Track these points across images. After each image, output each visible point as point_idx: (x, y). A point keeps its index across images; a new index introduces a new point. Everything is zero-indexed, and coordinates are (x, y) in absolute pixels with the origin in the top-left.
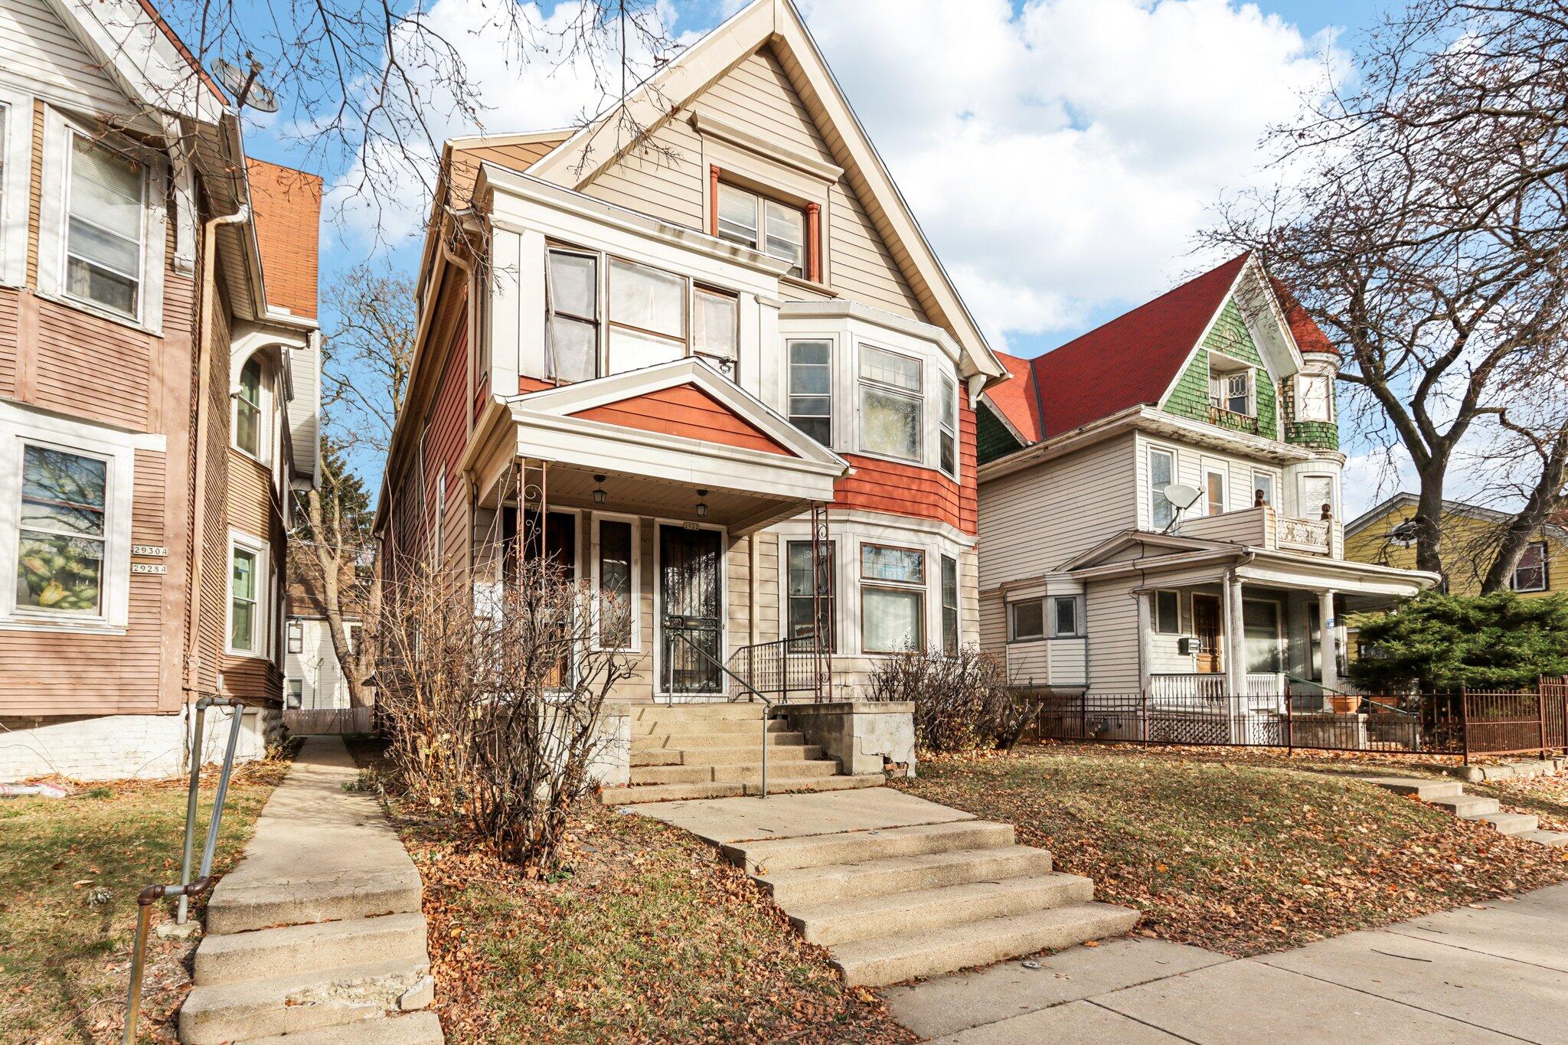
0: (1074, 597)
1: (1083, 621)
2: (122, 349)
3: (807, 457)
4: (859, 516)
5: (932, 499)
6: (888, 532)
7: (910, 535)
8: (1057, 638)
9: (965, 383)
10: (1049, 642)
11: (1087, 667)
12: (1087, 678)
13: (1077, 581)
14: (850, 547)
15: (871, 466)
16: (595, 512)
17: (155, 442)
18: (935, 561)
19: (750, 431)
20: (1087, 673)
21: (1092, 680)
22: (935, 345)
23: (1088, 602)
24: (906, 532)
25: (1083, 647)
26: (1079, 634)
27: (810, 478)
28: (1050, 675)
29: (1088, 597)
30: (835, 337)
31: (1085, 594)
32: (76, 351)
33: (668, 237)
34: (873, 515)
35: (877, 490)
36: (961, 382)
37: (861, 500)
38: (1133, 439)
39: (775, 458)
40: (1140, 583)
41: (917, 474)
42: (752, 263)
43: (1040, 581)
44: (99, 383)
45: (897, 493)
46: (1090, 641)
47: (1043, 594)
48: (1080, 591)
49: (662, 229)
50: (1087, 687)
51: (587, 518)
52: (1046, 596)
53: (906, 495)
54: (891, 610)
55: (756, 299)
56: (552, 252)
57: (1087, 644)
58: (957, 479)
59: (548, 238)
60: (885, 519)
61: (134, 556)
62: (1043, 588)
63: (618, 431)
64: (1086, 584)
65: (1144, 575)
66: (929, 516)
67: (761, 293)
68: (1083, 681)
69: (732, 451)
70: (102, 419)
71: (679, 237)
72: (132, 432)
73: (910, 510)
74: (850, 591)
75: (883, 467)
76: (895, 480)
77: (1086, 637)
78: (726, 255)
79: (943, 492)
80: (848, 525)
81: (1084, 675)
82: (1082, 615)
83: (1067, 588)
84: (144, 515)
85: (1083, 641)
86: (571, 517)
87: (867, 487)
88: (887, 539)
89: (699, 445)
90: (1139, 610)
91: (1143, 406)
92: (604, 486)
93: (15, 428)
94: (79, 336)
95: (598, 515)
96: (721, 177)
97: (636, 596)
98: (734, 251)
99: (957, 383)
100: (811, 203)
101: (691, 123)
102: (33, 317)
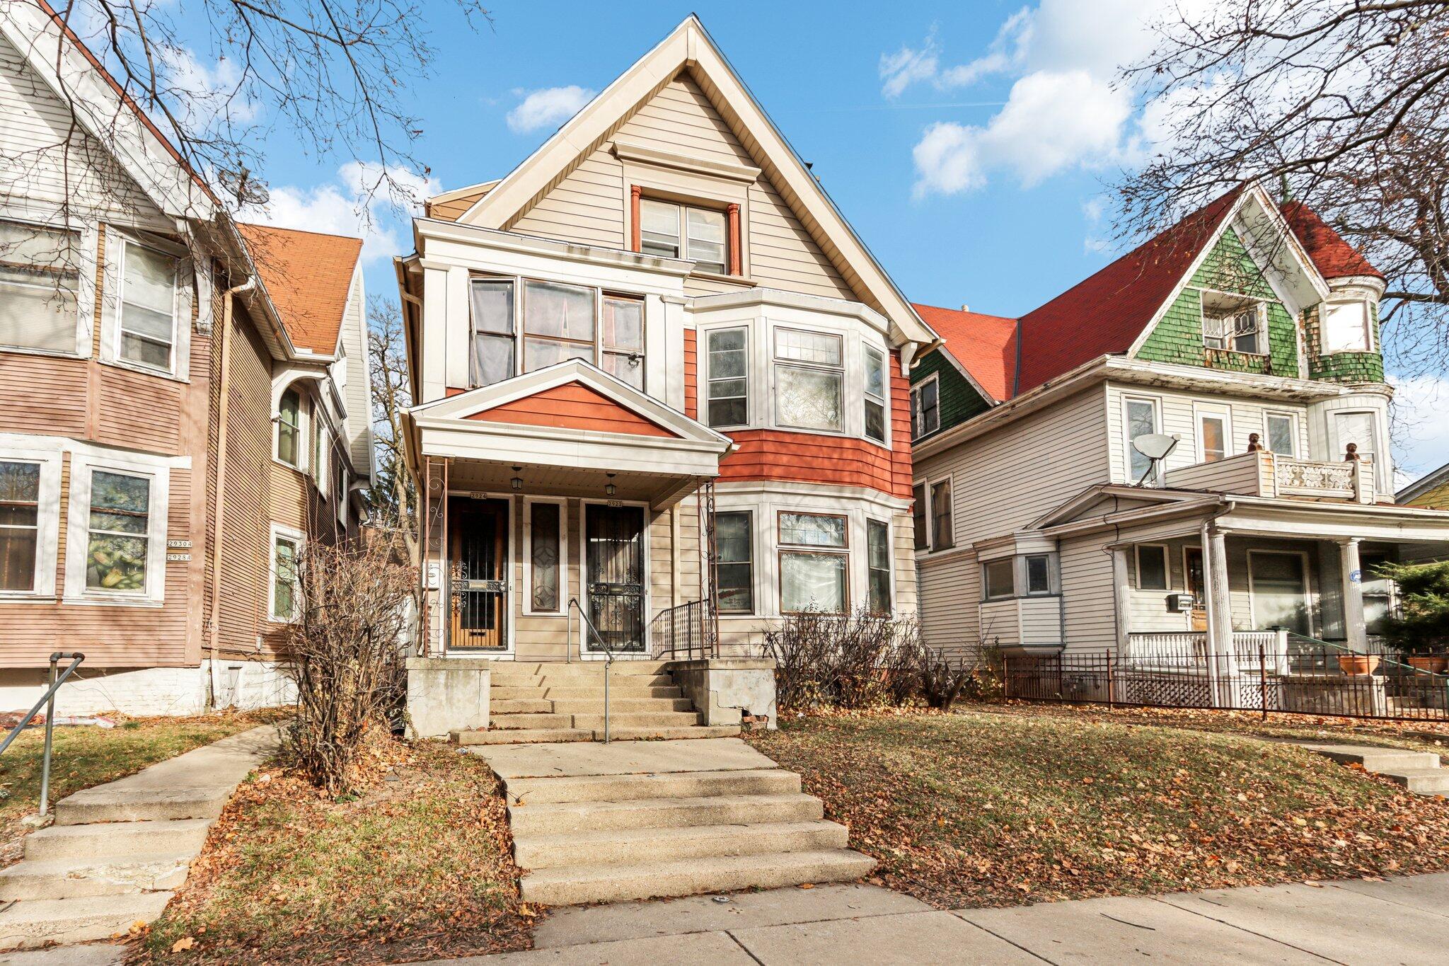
0: (1046, 555)
1: (1056, 579)
2: (160, 394)
3: (690, 437)
4: (776, 486)
5: (855, 466)
6: (807, 500)
7: (832, 502)
8: (1028, 597)
9: (896, 354)
10: (1020, 601)
11: (1062, 626)
12: (1062, 637)
13: (1049, 539)
14: (766, 516)
15: (788, 439)
16: (527, 496)
17: (184, 462)
18: (859, 524)
19: (635, 418)
20: (1062, 632)
21: (1069, 640)
22: (858, 320)
23: (1062, 560)
24: (827, 499)
25: (1058, 605)
26: (1053, 593)
27: (695, 456)
28: (1022, 634)
29: (1062, 554)
30: (750, 323)
31: (1058, 551)
33: (576, 256)
34: (788, 485)
35: (795, 461)
36: (891, 351)
37: (778, 471)
38: (1103, 391)
39: (659, 440)
40: (1114, 538)
41: (838, 443)
42: (656, 268)
43: (1009, 540)
44: (143, 423)
45: (817, 463)
46: (1065, 600)
47: (1013, 553)
48: (1053, 549)
49: (570, 249)
50: (1064, 646)
51: (520, 501)
52: (1016, 555)
53: (827, 463)
54: (815, 574)
55: (661, 299)
56: (474, 282)
57: (1061, 603)
58: (888, 445)
59: (471, 271)
60: (803, 488)
61: (169, 548)
62: (1013, 547)
63: (508, 427)
64: (1059, 541)
65: (1118, 529)
66: (851, 483)
67: (665, 293)
68: (1058, 640)
69: (615, 437)
70: (144, 448)
71: (586, 254)
72: (168, 455)
73: (831, 478)
74: (768, 556)
75: (800, 440)
76: (814, 451)
77: (1060, 595)
78: (631, 264)
79: (870, 459)
80: (764, 495)
81: (1059, 634)
82: (1056, 573)
83: (1038, 546)
84: (176, 517)
85: (1057, 599)
86: (506, 502)
87: (785, 459)
88: (807, 506)
89: (584, 434)
90: (1113, 566)
91: (1108, 356)
92: (520, 474)
93: (86, 459)
94: (129, 388)
95: (529, 498)
96: (643, 194)
97: (564, 567)
98: (638, 259)
99: (887, 353)
100: (731, 204)
101: (612, 152)
102: (97, 378)
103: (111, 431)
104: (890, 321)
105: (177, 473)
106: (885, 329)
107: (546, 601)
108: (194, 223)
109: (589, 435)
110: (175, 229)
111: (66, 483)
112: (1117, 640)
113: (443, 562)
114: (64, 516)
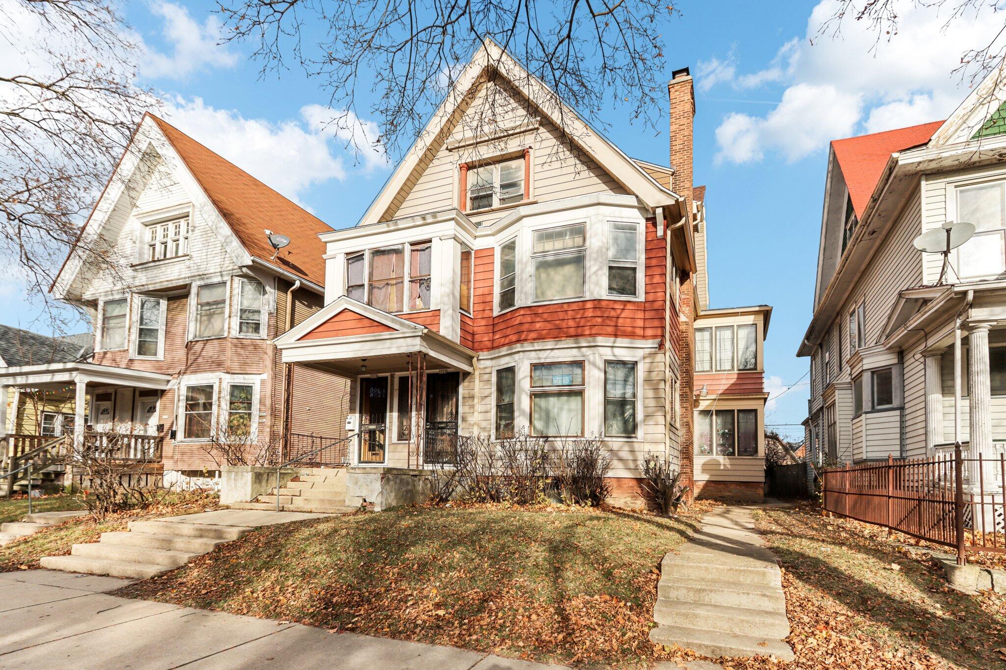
0: (889, 368)
1: (899, 391)
2: (256, 347)
3: (403, 329)
4: (527, 346)
5: (595, 321)
6: (556, 353)
7: (573, 352)
8: (874, 411)
9: (651, 221)
10: (865, 416)
11: (902, 439)
12: (902, 451)
13: (891, 350)
14: (523, 368)
15: (540, 310)
16: (397, 373)
17: (265, 376)
18: (595, 365)
19: (376, 324)
20: (902, 445)
21: (909, 453)
22: (599, 206)
23: (905, 372)
24: (568, 350)
25: (898, 418)
26: (895, 406)
28: (865, 449)
29: (905, 365)
30: (519, 233)
31: (901, 362)
32: (242, 352)
33: (392, 228)
35: (546, 325)
36: (647, 219)
39: (386, 334)
41: (581, 306)
43: (859, 356)
44: (249, 360)
45: (562, 324)
46: (907, 412)
48: (895, 361)
50: (902, 460)
51: (392, 376)
52: (863, 371)
53: (571, 323)
55: (440, 239)
56: (347, 260)
57: (902, 416)
58: (641, 297)
59: (347, 254)
60: (550, 344)
61: (260, 416)
62: (862, 363)
64: (901, 353)
65: (926, 334)
66: (591, 335)
68: (896, 454)
69: (363, 337)
70: (250, 372)
71: (397, 225)
72: (259, 374)
73: (573, 334)
74: (523, 396)
75: (551, 309)
76: (561, 315)
77: (902, 408)
78: (421, 222)
79: (613, 313)
80: (522, 354)
81: (897, 448)
82: (898, 385)
83: (882, 359)
84: (262, 402)
85: (898, 412)
86: (386, 378)
87: (538, 325)
88: (553, 357)
90: (925, 374)
93: (228, 380)
94: (243, 347)
95: (398, 374)
96: (470, 167)
97: (414, 414)
98: (424, 218)
99: (643, 222)
100: (524, 150)
101: (447, 149)
102: (230, 345)
103: (236, 367)
104: (637, 197)
105: (263, 382)
106: (636, 204)
107: (403, 436)
111: (220, 392)
112: (926, 454)
114: (219, 406)
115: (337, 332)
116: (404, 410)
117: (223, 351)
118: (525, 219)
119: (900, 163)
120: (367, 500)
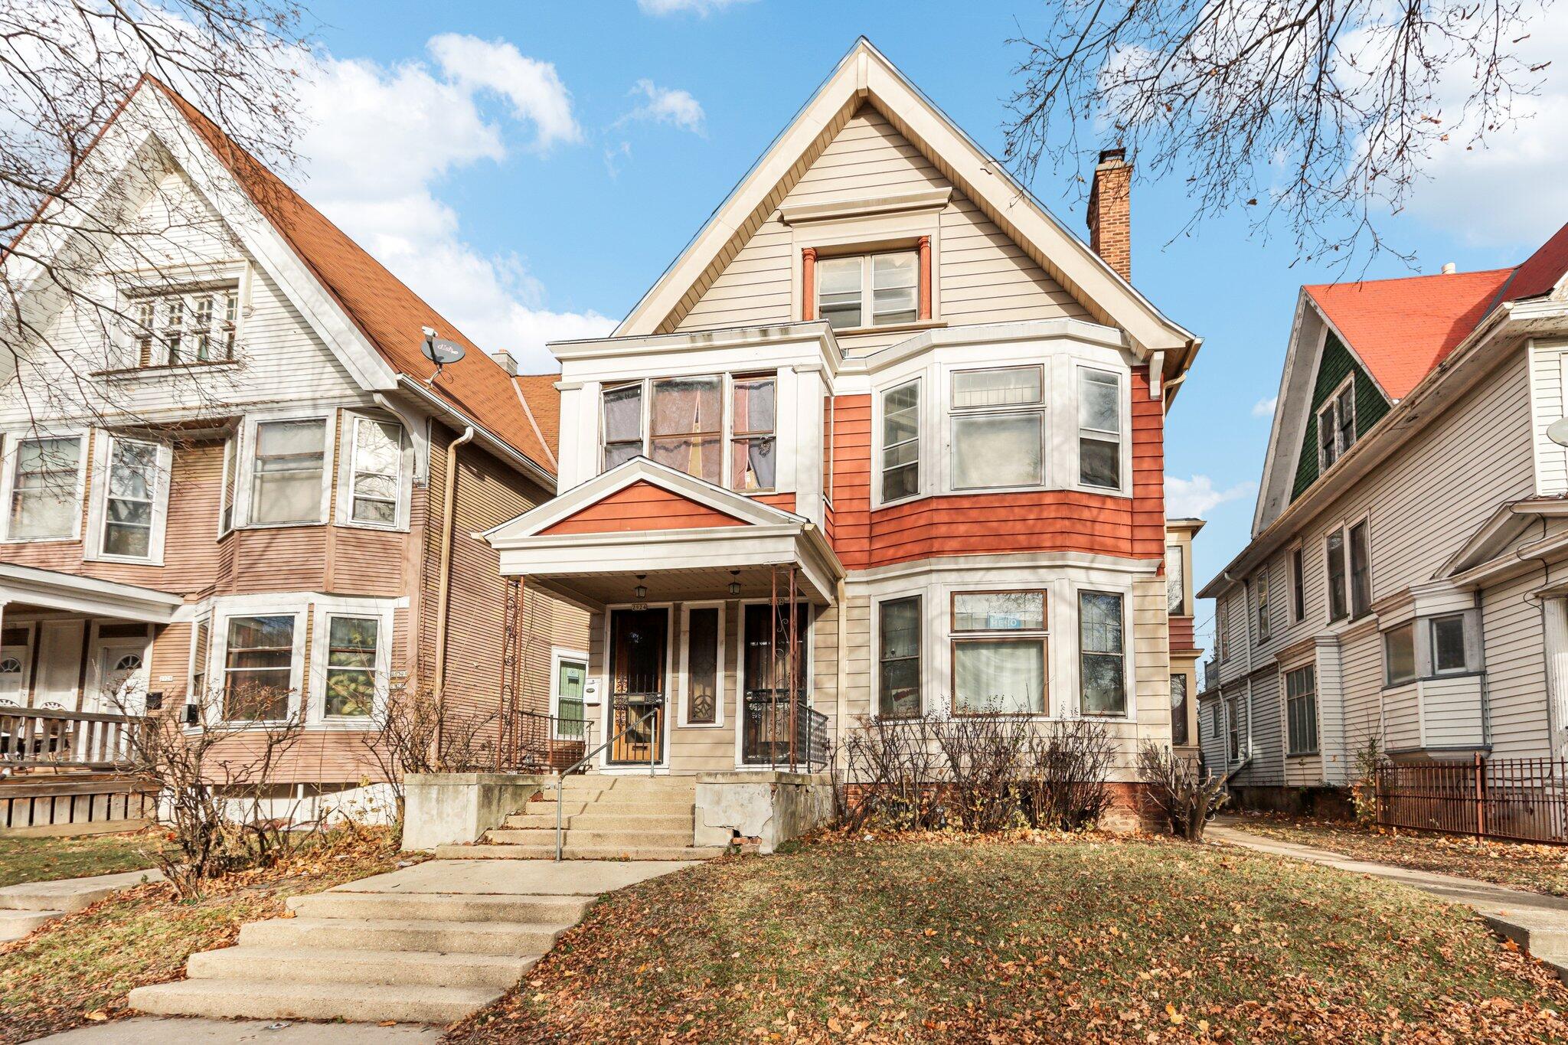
0: (1459, 615)
1: (1476, 649)
2: (386, 546)
3: (760, 522)
5: (1059, 525)
6: (991, 575)
7: (1027, 575)
8: (1434, 677)
9: (1142, 371)
10: (1423, 684)
11: (1484, 719)
12: (1485, 736)
13: (1463, 589)
14: (936, 601)
15: (966, 504)
16: (685, 603)
17: (404, 602)
18: (1066, 599)
19: (703, 510)
20: (1485, 727)
21: (1496, 739)
22: (1064, 340)
23: (1486, 620)
24: (1018, 572)
25: (1478, 688)
26: (1471, 670)
27: (769, 542)
28: (1423, 733)
29: (1485, 611)
30: (922, 373)
31: (1479, 607)
32: (358, 554)
33: (701, 344)
34: (962, 560)
35: (976, 529)
36: (1134, 369)
37: (954, 544)
38: (1526, 358)
39: (726, 530)
40: (1543, 580)
41: (1035, 500)
42: (785, 338)
43: (1406, 596)
44: (371, 572)
45: (1006, 528)
46: (1490, 679)
47: (1412, 615)
48: (1471, 604)
49: (693, 340)
50: (1489, 750)
51: (678, 609)
52: (1415, 618)
53: (1019, 527)
55: (794, 370)
56: (605, 394)
57: (1483, 684)
58: (1127, 490)
59: (605, 384)
60: (983, 561)
61: (391, 678)
62: (1411, 607)
63: (573, 538)
64: (1479, 592)
65: (1546, 565)
66: (1053, 548)
67: (796, 362)
68: (1478, 741)
69: (678, 534)
70: (371, 593)
71: (710, 340)
72: (394, 598)
73: (1025, 544)
74: (937, 648)
75: (983, 502)
76: (1002, 514)
77: (1482, 673)
78: (757, 339)
79: (1086, 514)
80: (934, 577)
81: (1480, 731)
82: (1475, 640)
83: (1450, 602)
84: (397, 651)
85: (1477, 679)
86: (665, 611)
87: (962, 529)
88: (991, 582)
89: (645, 535)
90: (1544, 624)
91: (1507, 305)
92: (644, 582)
93: (327, 607)
94: (360, 544)
95: (688, 605)
96: (820, 255)
97: (720, 674)
98: (764, 332)
99: (1127, 372)
100: (920, 238)
101: (781, 220)
102: (333, 540)
103: (345, 583)
104: (1122, 330)
105: (399, 613)
106: (1119, 342)
107: (701, 713)
108: (387, 393)
109: (651, 535)
110: (373, 402)
111: (310, 630)
112: (1550, 739)
113: (606, 677)
114: (309, 658)
115: (621, 523)
116: (702, 669)
117: (317, 550)
118: (936, 350)
119: (1512, 317)
120: (743, 833)
